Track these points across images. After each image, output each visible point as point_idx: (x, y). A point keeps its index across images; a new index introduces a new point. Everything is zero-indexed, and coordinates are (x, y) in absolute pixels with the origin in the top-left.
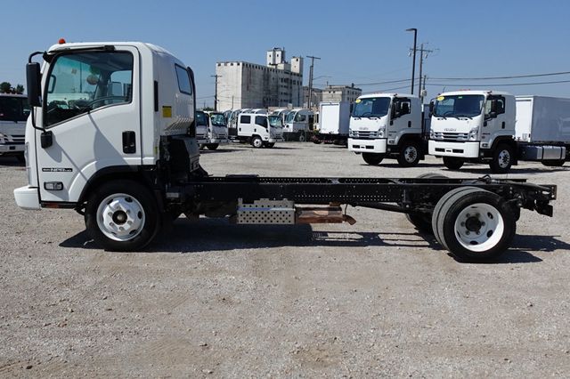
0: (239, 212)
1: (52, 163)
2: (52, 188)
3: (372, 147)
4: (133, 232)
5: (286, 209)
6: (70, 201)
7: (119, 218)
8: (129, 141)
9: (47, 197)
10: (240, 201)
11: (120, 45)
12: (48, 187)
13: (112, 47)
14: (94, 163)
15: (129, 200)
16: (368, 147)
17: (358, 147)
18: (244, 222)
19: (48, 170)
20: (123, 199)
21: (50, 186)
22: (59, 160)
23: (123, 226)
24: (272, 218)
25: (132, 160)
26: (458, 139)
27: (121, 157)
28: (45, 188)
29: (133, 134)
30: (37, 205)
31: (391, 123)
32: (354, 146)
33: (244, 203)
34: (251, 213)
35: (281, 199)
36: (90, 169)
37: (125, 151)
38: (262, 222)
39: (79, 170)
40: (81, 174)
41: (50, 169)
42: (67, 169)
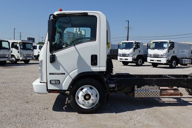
0: (136, 92)
1: (54, 71)
2: (55, 83)
3: (127, 59)
4: (93, 104)
5: (156, 90)
6: (63, 89)
7: (87, 97)
8: (94, 59)
9: (51, 87)
10: (136, 87)
11: (90, 13)
12: (52, 82)
13: (87, 13)
14: (77, 70)
15: (91, 88)
16: (125, 59)
17: (122, 59)
18: (138, 97)
19: (53, 74)
20: (89, 88)
21: (53, 82)
22: (59, 69)
23: (89, 101)
24: (150, 94)
25: (95, 69)
26: (159, 57)
27: (90, 67)
28: (50, 83)
29: (96, 56)
30: (46, 91)
31: (134, 51)
32: (120, 59)
33: (138, 87)
34: (141, 92)
35: (154, 86)
36: (74, 73)
37: (92, 64)
38: (146, 96)
39: (68, 74)
40: (70, 76)
41: (53, 73)
42: (62, 74)
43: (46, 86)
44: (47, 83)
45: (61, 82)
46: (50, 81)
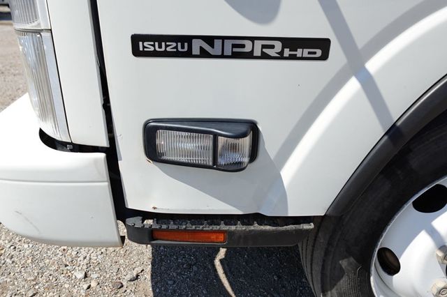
9: (157, 191)
12: (168, 144)
28: (153, 154)
39: (356, 67)
40: (369, 84)
41: (187, 39)
42: (294, 47)
43: (105, 186)
44: (112, 154)
45: (270, 143)
46: (150, 133)
